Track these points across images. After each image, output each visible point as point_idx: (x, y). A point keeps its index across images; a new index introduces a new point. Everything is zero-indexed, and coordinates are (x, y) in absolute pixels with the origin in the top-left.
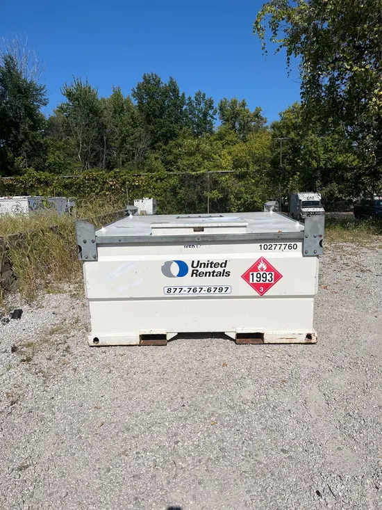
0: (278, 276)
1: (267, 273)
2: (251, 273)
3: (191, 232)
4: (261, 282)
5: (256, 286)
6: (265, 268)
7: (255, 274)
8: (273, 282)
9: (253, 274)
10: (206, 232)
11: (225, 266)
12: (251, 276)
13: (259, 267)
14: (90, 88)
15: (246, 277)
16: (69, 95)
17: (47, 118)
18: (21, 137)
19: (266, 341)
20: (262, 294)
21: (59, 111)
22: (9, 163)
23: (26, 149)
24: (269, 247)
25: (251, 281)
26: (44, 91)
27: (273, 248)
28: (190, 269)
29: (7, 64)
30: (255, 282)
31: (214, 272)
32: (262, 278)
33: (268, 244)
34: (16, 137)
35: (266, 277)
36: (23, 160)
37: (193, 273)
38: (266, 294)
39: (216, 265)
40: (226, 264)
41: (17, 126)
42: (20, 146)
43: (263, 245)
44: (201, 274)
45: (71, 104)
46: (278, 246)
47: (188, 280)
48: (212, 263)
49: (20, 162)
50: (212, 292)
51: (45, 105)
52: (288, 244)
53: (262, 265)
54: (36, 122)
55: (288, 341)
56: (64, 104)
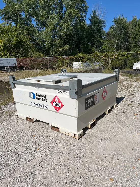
0: (62, 105)
1: (59, 103)
2: (53, 102)
3: (37, 82)
4: (57, 106)
5: (56, 108)
6: (58, 101)
7: (55, 102)
8: (60, 107)
9: (54, 102)
10: (41, 83)
11: (45, 97)
12: (53, 103)
13: (56, 100)
14: (123, 18)
15: (52, 103)
16: (115, 22)
17: (106, 32)
18: (95, 40)
19: (60, 132)
20: (58, 111)
21: (110, 29)
22: (89, 50)
23: (96, 44)
24: (59, 92)
25: (54, 105)
26: (105, 22)
27: (61, 92)
28: (36, 97)
29: (94, 14)
30: (55, 106)
31: (42, 99)
32: (57, 105)
33: (59, 90)
34: (93, 40)
35: (58, 105)
36: (94, 48)
37: (37, 98)
38: (59, 112)
39: (43, 96)
40: (45, 96)
41: (94, 36)
42: (94, 43)
43: (58, 90)
44: (39, 99)
45: (115, 25)
46: (63, 92)
47: (35, 101)
48: (42, 95)
49: (93, 49)
50: (43, 107)
51: (105, 27)
52: (66, 91)
53: (56, 99)
54: (101, 34)
55: (67, 134)
56: (112, 26)
